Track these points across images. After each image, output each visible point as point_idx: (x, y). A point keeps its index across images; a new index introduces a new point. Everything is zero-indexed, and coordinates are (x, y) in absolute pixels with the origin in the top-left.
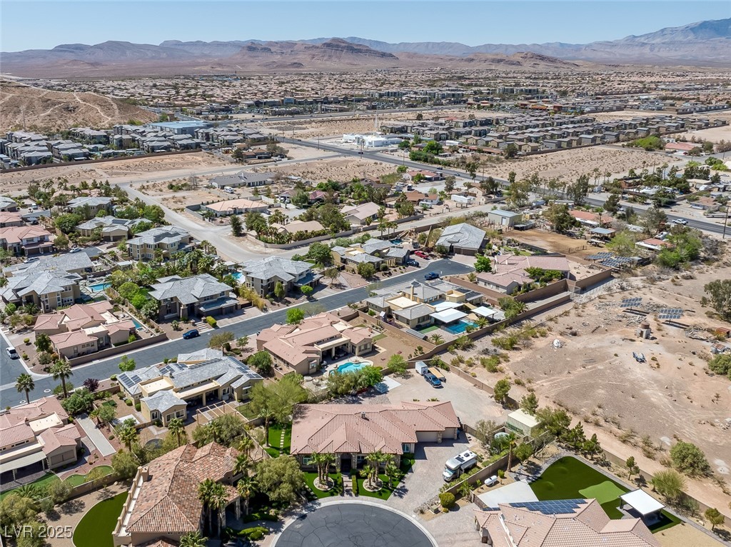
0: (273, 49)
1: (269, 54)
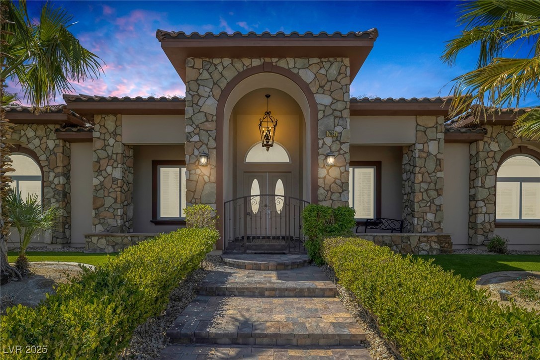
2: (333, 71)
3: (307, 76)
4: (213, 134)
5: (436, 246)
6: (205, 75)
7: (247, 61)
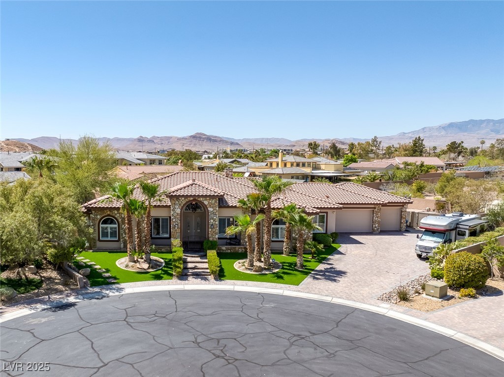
0: (155, 141)
1: (152, 144)
2: (213, 201)
3: (206, 203)
4: (179, 219)
5: (244, 250)
6: (177, 202)
7: (189, 199)
